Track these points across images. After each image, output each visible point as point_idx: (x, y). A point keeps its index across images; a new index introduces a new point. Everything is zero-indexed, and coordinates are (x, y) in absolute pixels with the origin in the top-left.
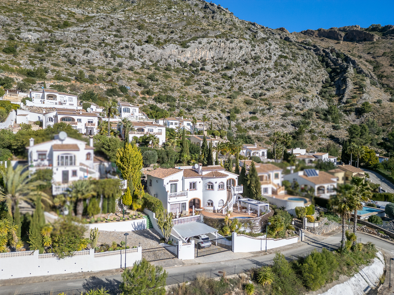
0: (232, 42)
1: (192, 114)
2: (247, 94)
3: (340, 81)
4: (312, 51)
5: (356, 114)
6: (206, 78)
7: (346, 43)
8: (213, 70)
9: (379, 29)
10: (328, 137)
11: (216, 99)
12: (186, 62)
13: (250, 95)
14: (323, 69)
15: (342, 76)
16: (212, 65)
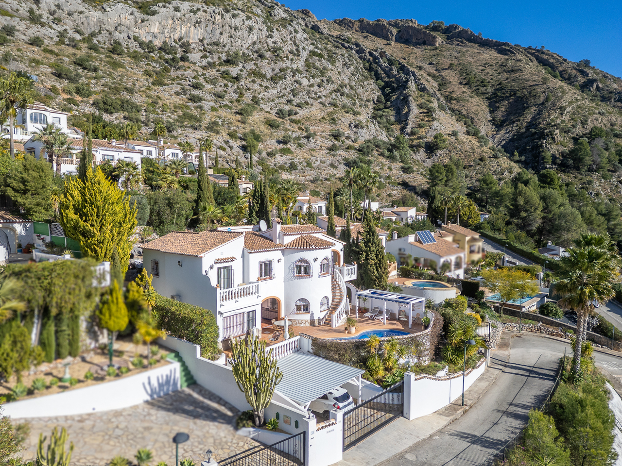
0: (234, 16)
1: (175, 138)
2: (267, 110)
3: (399, 101)
4: (354, 52)
5: (426, 152)
6: (193, 76)
7: (399, 45)
8: (204, 62)
9: (442, 29)
10: (399, 184)
11: (215, 113)
12: (151, 42)
13: (274, 112)
14: (372, 81)
15: (401, 94)
16: (201, 54)
